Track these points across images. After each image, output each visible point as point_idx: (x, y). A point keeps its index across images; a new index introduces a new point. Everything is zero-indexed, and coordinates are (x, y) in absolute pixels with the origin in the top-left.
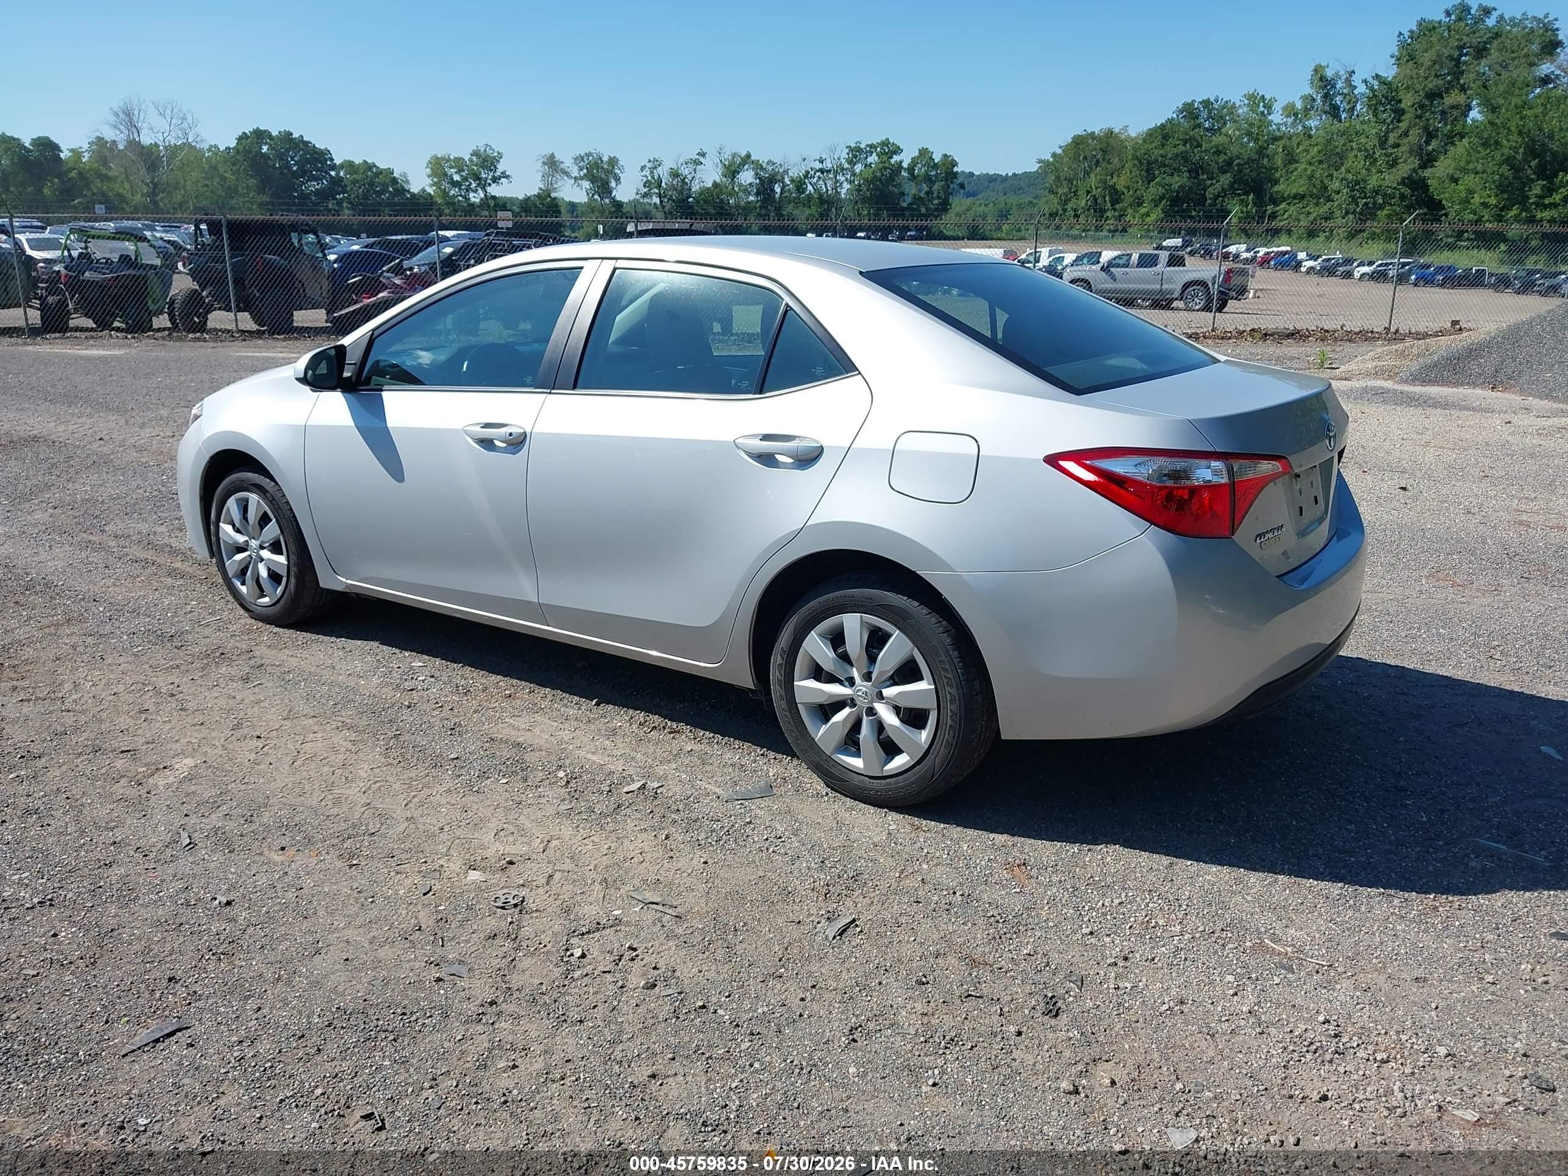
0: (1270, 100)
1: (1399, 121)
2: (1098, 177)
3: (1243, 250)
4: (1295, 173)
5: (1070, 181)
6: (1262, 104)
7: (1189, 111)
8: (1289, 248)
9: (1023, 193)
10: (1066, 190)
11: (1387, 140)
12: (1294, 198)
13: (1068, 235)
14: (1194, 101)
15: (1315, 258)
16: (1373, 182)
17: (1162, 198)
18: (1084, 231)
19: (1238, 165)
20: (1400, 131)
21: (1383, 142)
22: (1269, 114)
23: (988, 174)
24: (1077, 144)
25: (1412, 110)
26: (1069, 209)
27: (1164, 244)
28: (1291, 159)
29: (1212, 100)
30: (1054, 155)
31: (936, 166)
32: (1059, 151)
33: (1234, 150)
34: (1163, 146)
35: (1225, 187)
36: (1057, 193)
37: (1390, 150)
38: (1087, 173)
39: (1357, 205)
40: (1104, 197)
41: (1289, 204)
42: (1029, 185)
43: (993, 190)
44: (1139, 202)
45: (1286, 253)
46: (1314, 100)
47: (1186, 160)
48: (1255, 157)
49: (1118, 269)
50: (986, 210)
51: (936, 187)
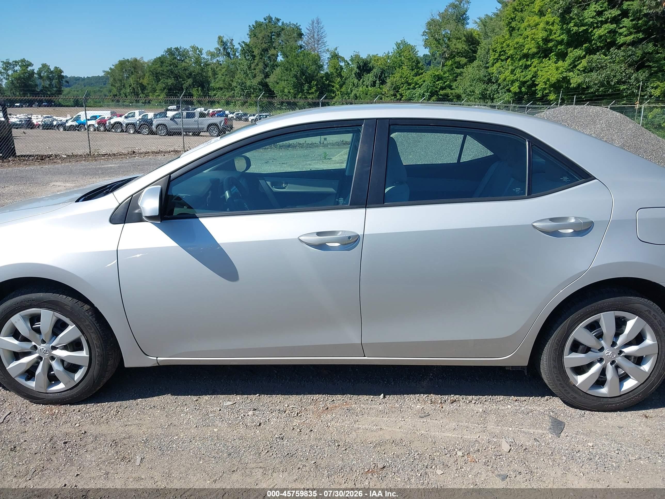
0: (201, 49)
1: (254, 60)
2: (133, 79)
3: (203, 110)
4: (217, 79)
5: (120, 81)
6: (198, 51)
7: (170, 51)
8: (221, 109)
9: (93, 86)
10: (119, 85)
11: (251, 67)
12: (218, 89)
13: (123, 105)
14: (171, 48)
15: (233, 113)
16: (248, 83)
17: (164, 88)
18: (130, 103)
19: (194, 75)
20: (255, 64)
21: (250, 68)
22: (201, 55)
23: (74, 77)
24: (122, 64)
25: (258, 56)
26: (122, 93)
27: (169, 108)
28: (215, 73)
29: (179, 48)
30: (111, 69)
31: (52, 72)
32: (113, 67)
33: (192, 69)
34: (161, 66)
35: (191, 84)
36: (115, 86)
37: (253, 71)
38: (128, 77)
39: (244, 92)
40: (138, 88)
41: (217, 91)
42: (96, 83)
43: (79, 84)
44: (154, 90)
45: (221, 111)
46: (220, 50)
47: (172, 72)
48: (200, 72)
49: (178, 119)
50: (78, 93)
51: (54, 82)
